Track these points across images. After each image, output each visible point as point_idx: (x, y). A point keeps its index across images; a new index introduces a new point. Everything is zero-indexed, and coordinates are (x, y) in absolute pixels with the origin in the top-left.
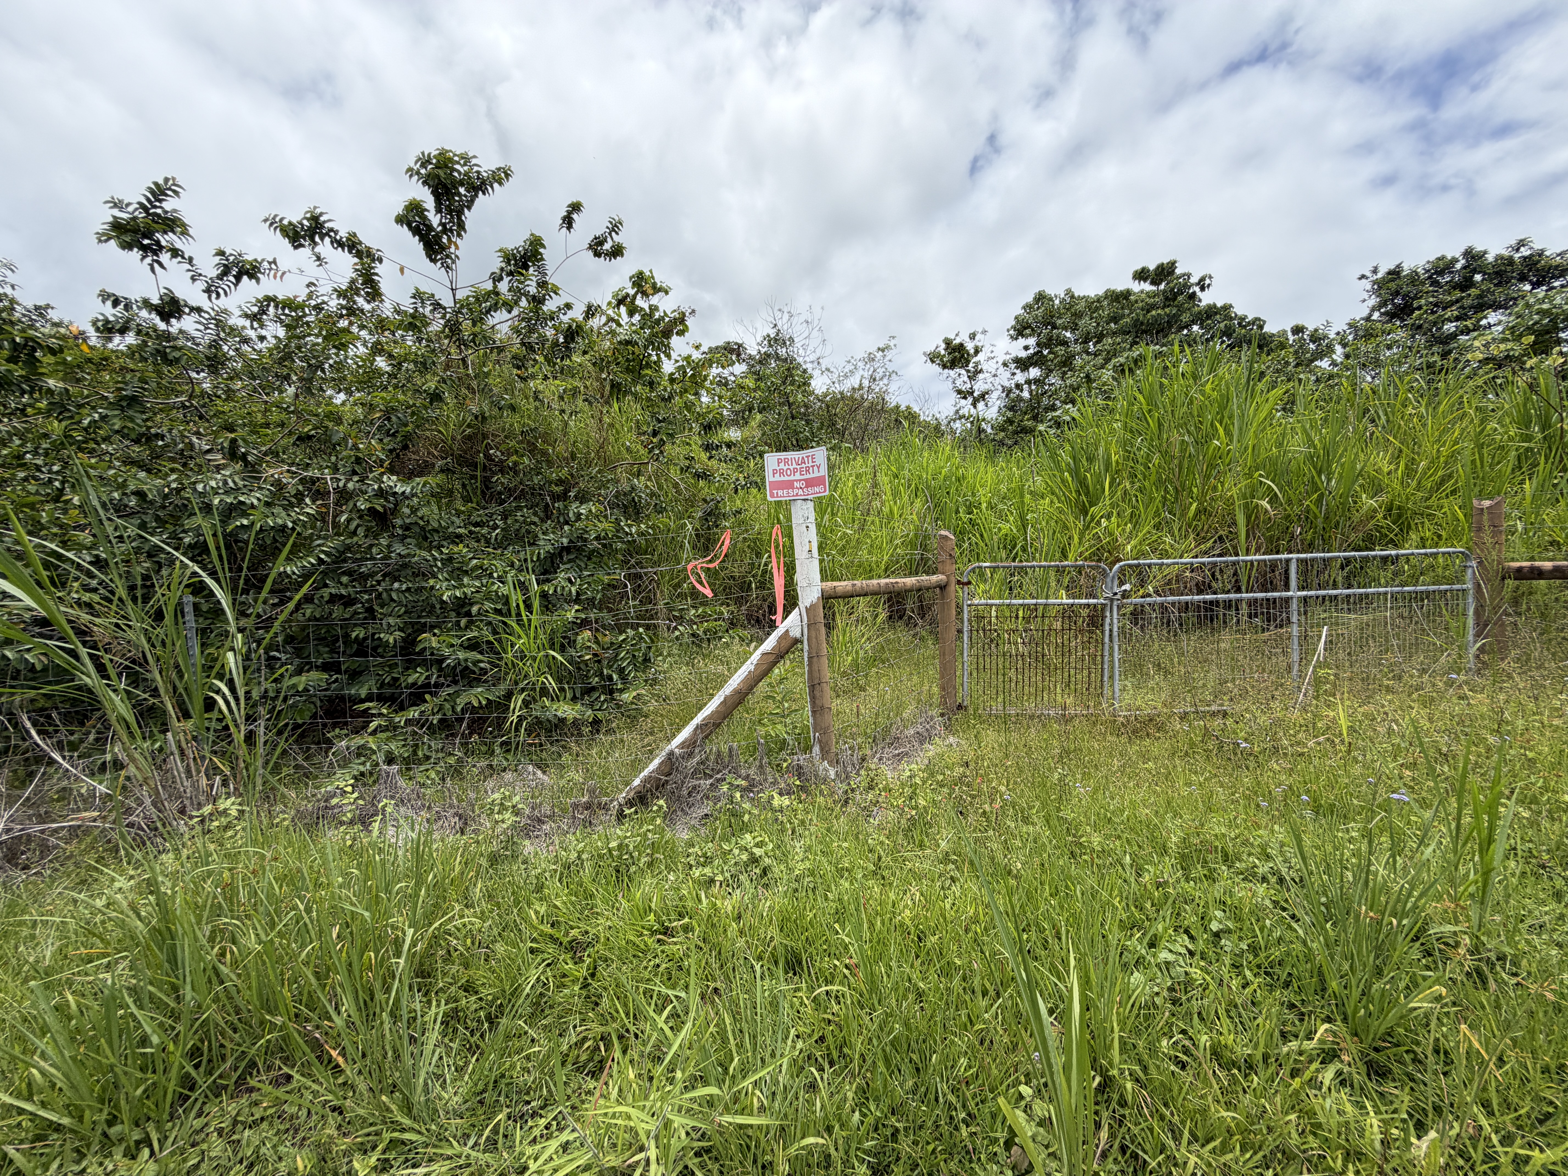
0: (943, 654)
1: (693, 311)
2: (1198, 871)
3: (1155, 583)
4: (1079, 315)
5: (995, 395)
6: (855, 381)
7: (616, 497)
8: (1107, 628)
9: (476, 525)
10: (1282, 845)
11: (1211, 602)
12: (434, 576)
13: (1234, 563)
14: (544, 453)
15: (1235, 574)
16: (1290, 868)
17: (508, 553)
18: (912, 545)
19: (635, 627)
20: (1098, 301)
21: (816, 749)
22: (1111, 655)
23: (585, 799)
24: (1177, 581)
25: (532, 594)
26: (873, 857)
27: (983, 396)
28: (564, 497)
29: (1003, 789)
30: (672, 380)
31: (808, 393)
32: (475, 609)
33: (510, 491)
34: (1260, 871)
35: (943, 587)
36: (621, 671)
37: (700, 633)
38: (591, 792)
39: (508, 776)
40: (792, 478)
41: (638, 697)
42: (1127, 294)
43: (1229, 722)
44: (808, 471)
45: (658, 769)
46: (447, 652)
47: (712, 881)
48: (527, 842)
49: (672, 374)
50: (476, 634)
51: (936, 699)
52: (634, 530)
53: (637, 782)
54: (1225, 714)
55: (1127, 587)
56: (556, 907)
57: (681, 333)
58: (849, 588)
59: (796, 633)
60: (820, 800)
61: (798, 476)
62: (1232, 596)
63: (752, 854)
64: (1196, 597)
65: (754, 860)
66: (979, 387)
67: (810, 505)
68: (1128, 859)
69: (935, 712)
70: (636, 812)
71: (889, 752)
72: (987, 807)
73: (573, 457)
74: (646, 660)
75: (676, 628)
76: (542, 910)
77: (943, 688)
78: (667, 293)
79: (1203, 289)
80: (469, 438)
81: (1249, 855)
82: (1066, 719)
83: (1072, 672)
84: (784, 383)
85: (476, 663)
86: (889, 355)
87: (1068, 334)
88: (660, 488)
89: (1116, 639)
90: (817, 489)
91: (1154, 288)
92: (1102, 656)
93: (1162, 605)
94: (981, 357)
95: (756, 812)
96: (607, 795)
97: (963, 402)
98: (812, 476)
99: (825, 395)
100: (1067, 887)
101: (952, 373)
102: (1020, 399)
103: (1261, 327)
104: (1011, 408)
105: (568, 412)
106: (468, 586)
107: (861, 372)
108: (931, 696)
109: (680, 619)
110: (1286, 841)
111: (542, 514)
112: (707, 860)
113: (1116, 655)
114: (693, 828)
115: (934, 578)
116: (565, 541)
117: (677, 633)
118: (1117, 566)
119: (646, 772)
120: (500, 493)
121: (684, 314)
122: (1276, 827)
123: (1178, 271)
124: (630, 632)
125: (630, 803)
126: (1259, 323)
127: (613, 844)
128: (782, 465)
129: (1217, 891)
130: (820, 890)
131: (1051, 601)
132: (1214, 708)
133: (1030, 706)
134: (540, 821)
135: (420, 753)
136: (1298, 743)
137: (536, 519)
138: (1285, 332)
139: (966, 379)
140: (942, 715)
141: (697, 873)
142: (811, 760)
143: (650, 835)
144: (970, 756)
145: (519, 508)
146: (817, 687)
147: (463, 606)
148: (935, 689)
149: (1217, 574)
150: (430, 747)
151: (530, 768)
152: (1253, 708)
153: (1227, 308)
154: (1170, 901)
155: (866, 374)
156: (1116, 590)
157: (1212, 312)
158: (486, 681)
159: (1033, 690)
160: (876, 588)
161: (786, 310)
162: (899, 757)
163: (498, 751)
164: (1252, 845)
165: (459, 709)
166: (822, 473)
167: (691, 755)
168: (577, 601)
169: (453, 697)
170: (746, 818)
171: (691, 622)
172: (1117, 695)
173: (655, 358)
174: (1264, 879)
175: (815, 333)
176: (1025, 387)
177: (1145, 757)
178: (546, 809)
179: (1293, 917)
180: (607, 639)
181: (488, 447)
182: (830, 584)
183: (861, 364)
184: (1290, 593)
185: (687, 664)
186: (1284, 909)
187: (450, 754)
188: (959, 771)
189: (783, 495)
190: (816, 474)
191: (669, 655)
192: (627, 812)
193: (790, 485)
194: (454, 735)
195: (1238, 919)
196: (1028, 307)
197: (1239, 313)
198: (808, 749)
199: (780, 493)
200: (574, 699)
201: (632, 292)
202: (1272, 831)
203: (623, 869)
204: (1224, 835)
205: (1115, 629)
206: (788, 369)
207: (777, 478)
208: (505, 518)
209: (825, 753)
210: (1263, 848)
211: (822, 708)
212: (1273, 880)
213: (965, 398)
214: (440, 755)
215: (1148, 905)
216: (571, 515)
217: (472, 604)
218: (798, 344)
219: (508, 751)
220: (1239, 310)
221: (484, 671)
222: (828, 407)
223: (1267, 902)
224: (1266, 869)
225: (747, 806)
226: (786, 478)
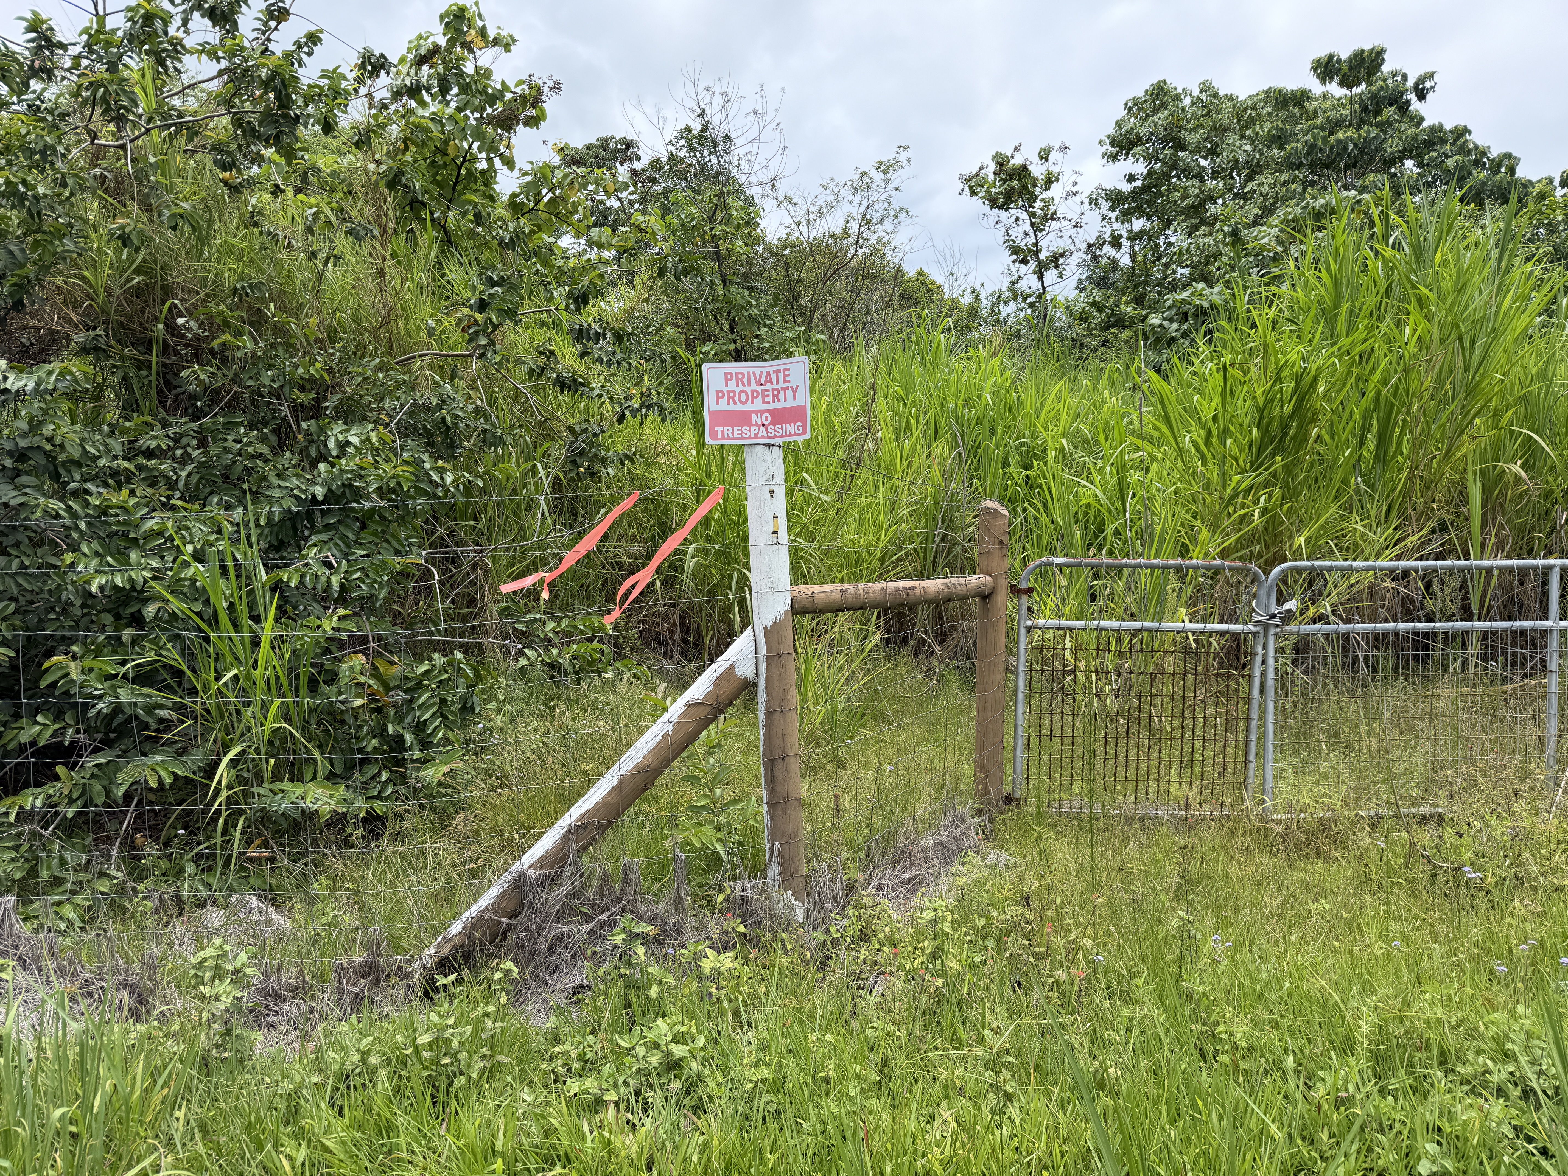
0: (982, 709)
1: (556, 87)
2: (1399, 1080)
3: (1334, 598)
4: (1221, 130)
5: (1076, 258)
6: (834, 223)
7: (411, 414)
8: (1257, 672)
9: (150, 454)
10: (1529, 1035)
11: (1426, 635)
12: (74, 548)
13: (1461, 570)
14: (280, 330)
15: (1463, 586)
16: (1540, 1073)
17: (214, 510)
18: (930, 517)
19: (446, 650)
20: (1254, 108)
21: (774, 872)
22: (1262, 717)
23: (360, 959)
24: (1371, 596)
25: (256, 585)
26: (875, 1058)
27: (1055, 260)
28: (315, 411)
29: (1088, 943)
30: (515, 206)
31: (753, 240)
32: (150, 611)
33: (214, 395)
34: (1495, 1078)
35: (986, 596)
36: (419, 727)
37: (565, 661)
38: (372, 946)
39: (214, 916)
40: (748, 407)
41: (452, 774)
42: (1300, 98)
43: (1449, 833)
44: (775, 397)
45: (496, 908)
46: (98, 687)
47: (598, 1103)
48: (258, 1035)
49: (514, 195)
50: (151, 656)
51: (967, 784)
52: (449, 478)
53: (456, 928)
54: (1440, 820)
55: (1292, 605)
56: (326, 1149)
57: (533, 122)
58: (836, 596)
59: (746, 670)
60: (782, 960)
61: (758, 405)
62: (1460, 625)
63: (668, 1054)
64: (1402, 626)
65: (673, 1066)
66: (1049, 244)
67: (778, 453)
68: (1290, 1061)
69: (967, 808)
70: (459, 981)
71: (892, 876)
72: (1062, 975)
73: (333, 336)
74: (467, 708)
75: (521, 653)
76: (302, 1155)
77: (981, 767)
78: (507, 49)
79: (1422, 96)
80: (138, 292)
81: (1478, 1052)
82: (1187, 825)
83: (1198, 744)
84: (711, 219)
85: (150, 709)
86: (896, 177)
87: (1203, 163)
88: (492, 401)
89: (1271, 692)
90: (790, 428)
91: (1344, 91)
92: (1248, 719)
93: (1346, 637)
94: (1056, 191)
95: (670, 980)
96: (398, 949)
97: (1023, 268)
98: (782, 405)
99: (785, 244)
100: (1194, 1106)
101: (1003, 214)
102: (1114, 264)
103: (1512, 170)
104: (1101, 283)
105: (322, 256)
106: (140, 567)
107: (846, 208)
108: (957, 778)
109: (526, 638)
110: (1536, 1029)
111: (274, 439)
112: (588, 1066)
113: (1270, 718)
114: (558, 1010)
115: (972, 581)
116: (320, 492)
117: (523, 662)
118: (1277, 570)
119: (473, 911)
120: (193, 397)
121: (539, 92)
122: (1520, 1009)
123: (1386, 68)
124: (439, 659)
125: (443, 965)
126: (1509, 162)
127: (424, 1039)
128: (732, 385)
129: (1429, 1113)
130: (788, 1116)
131: (1165, 625)
132: (1424, 810)
133: (1126, 801)
134: (279, 998)
135: (44, 874)
136: (1554, 871)
137: (264, 449)
138: (1550, 181)
139: (1027, 227)
140: (979, 813)
141: (574, 1086)
142: (763, 891)
143: (489, 1023)
144: (1032, 885)
145: (230, 426)
146: (780, 764)
147: (126, 604)
148: (967, 768)
149: (1436, 587)
150: (63, 862)
151: (254, 902)
152: (1486, 811)
153: (1461, 132)
154: (1356, 1128)
155: (856, 212)
156: (1274, 609)
157: (1437, 137)
158: (169, 743)
159: (1131, 774)
160: (879, 597)
161: (717, 89)
162: (911, 886)
163: (190, 869)
164: (1482, 1036)
165: (120, 792)
166: (800, 402)
167: (554, 880)
168: (342, 600)
169: (106, 772)
170: (654, 991)
171: (548, 643)
172: (1270, 785)
173: (483, 165)
174: (1500, 1092)
175: (768, 134)
176: (1126, 243)
177: (1318, 892)
178: (290, 976)
179: (1544, 1152)
180: (396, 671)
181: (174, 312)
182: (803, 588)
183: (846, 193)
184: (1549, 624)
185: (540, 716)
186: (1530, 1140)
187: (102, 874)
188: (1013, 911)
189: (731, 435)
190: (790, 403)
191: (509, 700)
192: (441, 981)
193: (744, 419)
194: (109, 840)
195: (1461, 1156)
196: (1134, 107)
197: (1481, 143)
198: (758, 870)
199: (728, 431)
200: (331, 777)
201: (442, 41)
202: (1513, 1013)
203: (442, 1082)
204: (1439, 1020)
205: (1271, 675)
206: (719, 195)
207: (724, 406)
208: (202, 444)
209: (788, 877)
210: (1499, 1041)
211: (786, 799)
212: (1516, 1092)
213: (1024, 261)
214: (83, 876)
215: (1324, 1136)
216: (331, 444)
217: (146, 601)
218: (739, 149)
219: (210, 869)
220: (1478, 138)
221: (166, 725)
222: (787, 266)
223: (1507, 1130)
224: (1504, 1076)
225: (654, 970)
226: (739, 407)
